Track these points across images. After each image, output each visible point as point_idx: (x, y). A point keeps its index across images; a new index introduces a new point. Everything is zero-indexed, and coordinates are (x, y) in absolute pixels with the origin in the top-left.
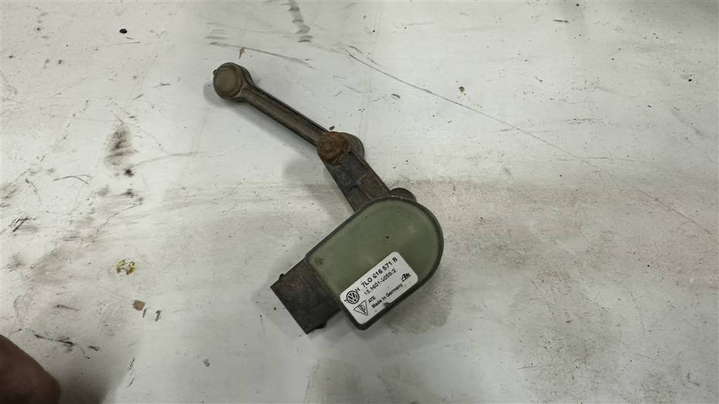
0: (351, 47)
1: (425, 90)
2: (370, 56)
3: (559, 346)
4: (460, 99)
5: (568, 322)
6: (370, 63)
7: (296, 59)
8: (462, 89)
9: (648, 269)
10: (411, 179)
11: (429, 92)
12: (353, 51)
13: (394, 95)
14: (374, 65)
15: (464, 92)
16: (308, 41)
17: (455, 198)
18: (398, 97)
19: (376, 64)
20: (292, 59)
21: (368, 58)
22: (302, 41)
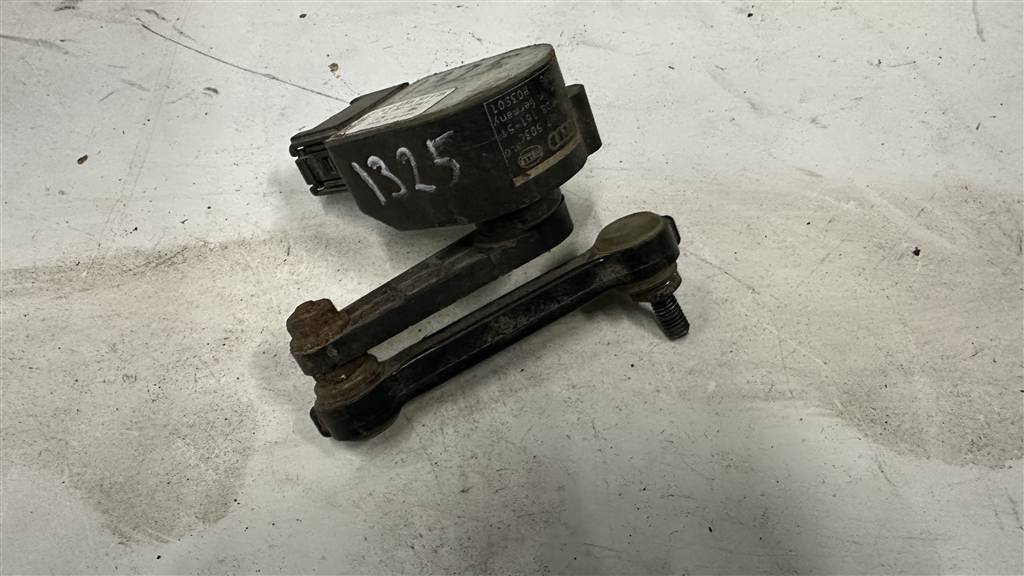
0: (148, 11)
1: (265, 75)
2: (179, 25)
3: (438, 543)
4: (328, 86)
5: (463, 491)
6: (176, 37)
7: (44, 42)
8: (334, 67)
9: (631, 373)
10: (211, 240)
11: (274, 78)
12: (148, 18)
13: (209, 89)
14: (183, 40)
15: (337, 73)
16: (73, 8)
17: (286, 268)
18: (215, 91)
19: (187, 36)
20: (37, 43)
21: (175, 28)
22: (61, 9)
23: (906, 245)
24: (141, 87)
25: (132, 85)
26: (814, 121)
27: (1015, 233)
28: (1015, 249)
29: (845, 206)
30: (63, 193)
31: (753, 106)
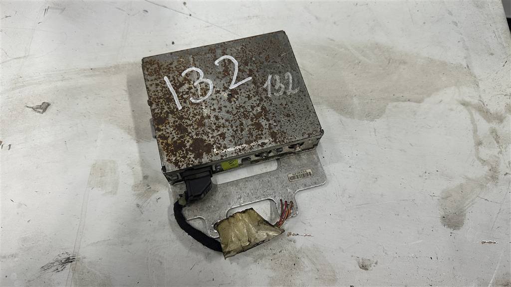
23: (357, 61)
24: (122, 10)
25: (120, 9)
26: (335, 23)
27: (389, 58)
28: (388, 62)
29: (341, 50)
30: (102, 45)
31: (317, 18)
